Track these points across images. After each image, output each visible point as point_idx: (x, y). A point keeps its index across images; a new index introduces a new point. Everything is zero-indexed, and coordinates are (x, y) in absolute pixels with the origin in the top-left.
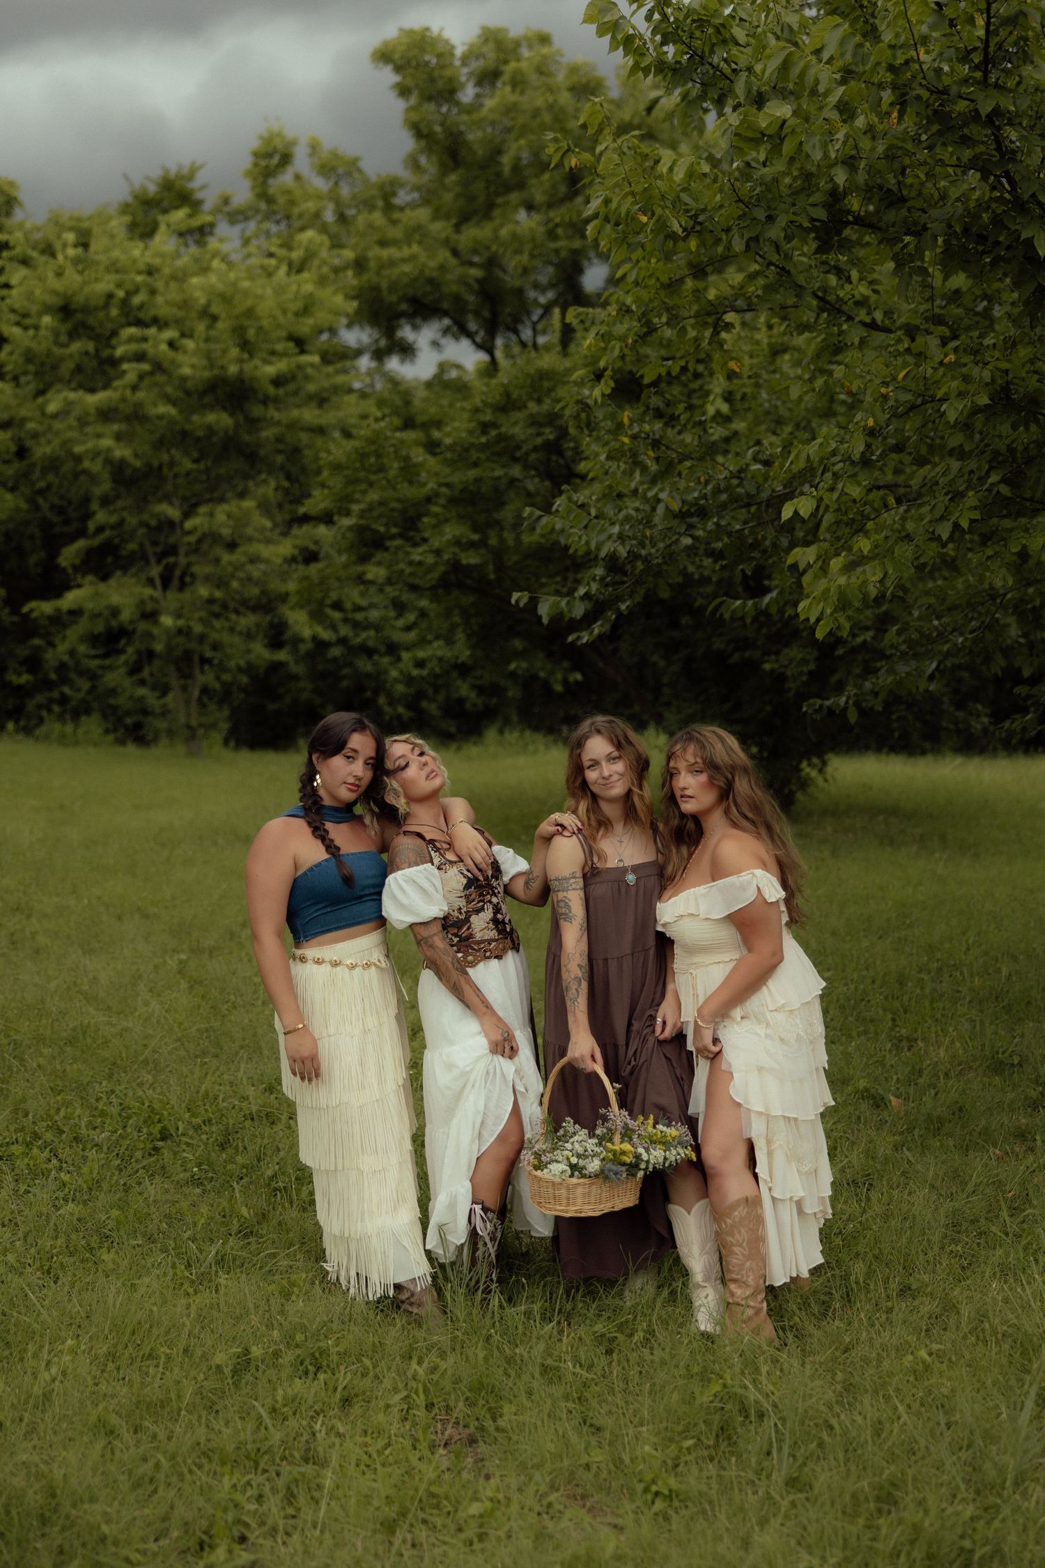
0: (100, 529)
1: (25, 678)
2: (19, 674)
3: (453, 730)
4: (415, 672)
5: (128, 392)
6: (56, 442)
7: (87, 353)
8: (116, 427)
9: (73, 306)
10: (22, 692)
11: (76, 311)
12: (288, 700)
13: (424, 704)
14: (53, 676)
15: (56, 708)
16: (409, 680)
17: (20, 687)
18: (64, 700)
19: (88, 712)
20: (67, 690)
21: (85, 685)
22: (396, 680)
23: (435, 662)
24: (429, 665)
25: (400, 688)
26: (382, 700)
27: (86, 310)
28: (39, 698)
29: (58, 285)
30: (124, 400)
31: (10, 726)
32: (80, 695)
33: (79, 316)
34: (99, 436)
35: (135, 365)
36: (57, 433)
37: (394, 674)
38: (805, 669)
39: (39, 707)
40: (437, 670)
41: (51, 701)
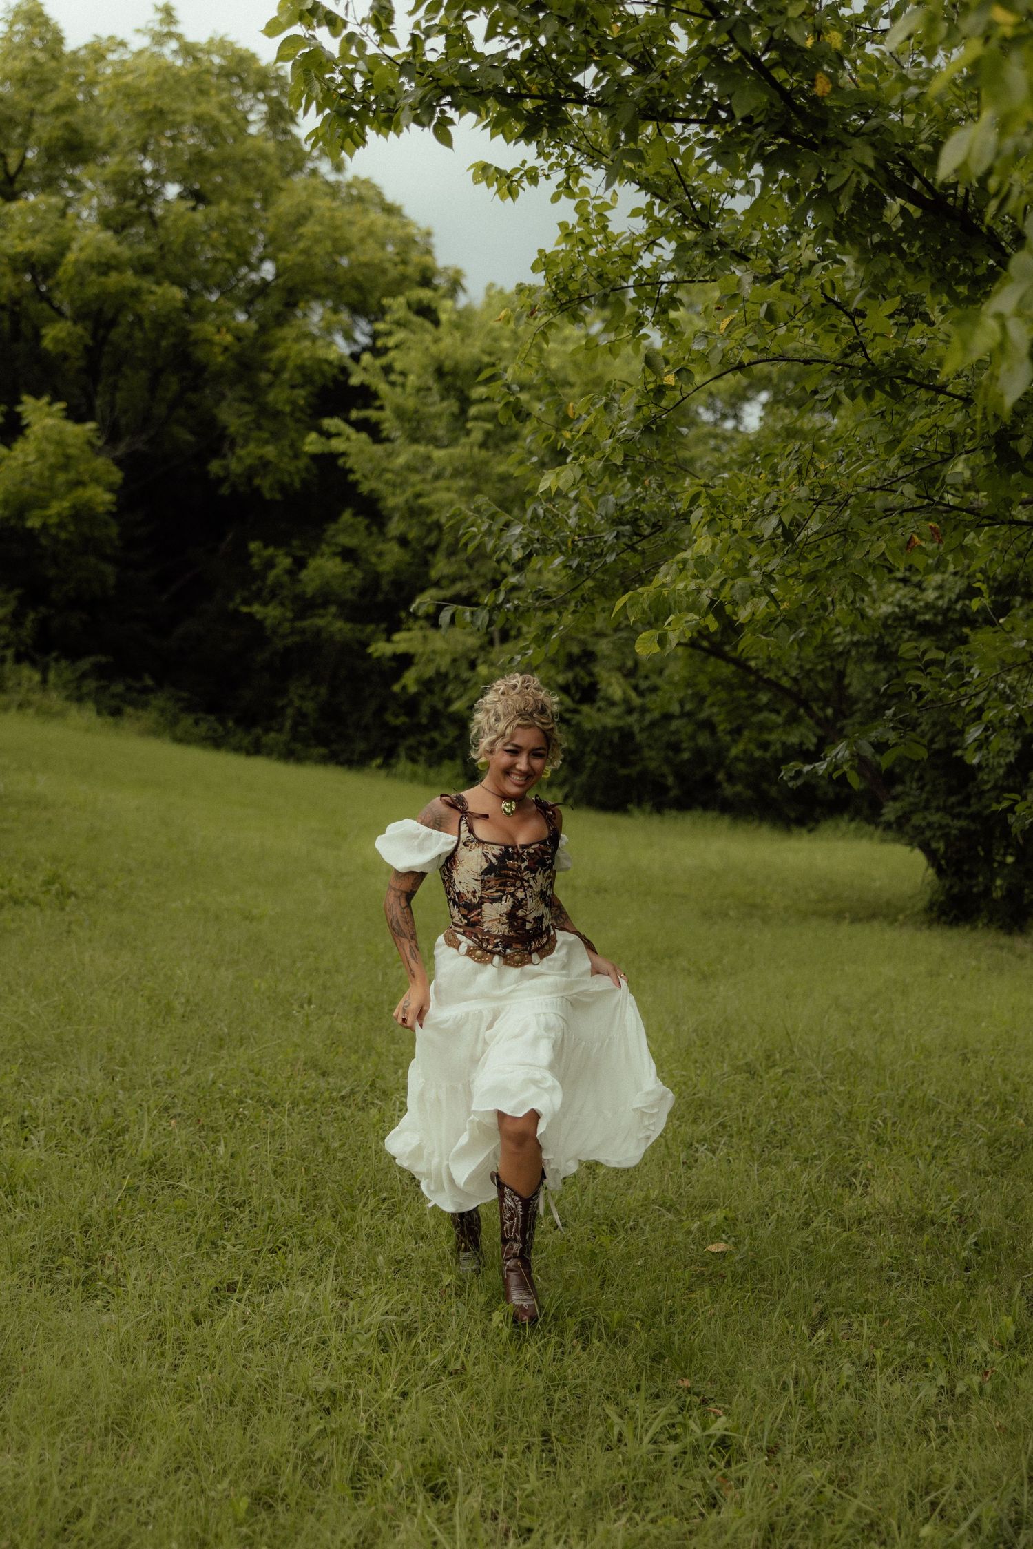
0: (454, 580)
1: (401, 720)
2: (397, 716)
3: (793, 815)
4: (758, 753)
5: (476, 450)
6: (409, 492)
7: (453, 414)
8: (462, 483)
9: (446, 369)
10: (397, 733)
11: (448, 374)
12: (638, 768)
13: (765, 785)
14: (424, 721)
15: (424, 750)
16: (751, 761)
17: (396, 728)
18: (433, 744)
19: (452, 757)
20: (436, 735)
21: (452, 732)
22: (737, 758)
23: (778, 746)
24: (773, 748)
25: (741, 766)
26: (721, 776)
27: (455, 372)
28: (411, 741)
29: (434, 349)
30: (471, 456)
31: (379, 761)
32: (448, 741)
33: (449, 379)
34: (448, 489)
35: (480, 424)
36: (414, 485)
37: (734, 752)
38: (1002, 761)
39: (410, 748)
40: (780, 754)
41: (421, 743)
